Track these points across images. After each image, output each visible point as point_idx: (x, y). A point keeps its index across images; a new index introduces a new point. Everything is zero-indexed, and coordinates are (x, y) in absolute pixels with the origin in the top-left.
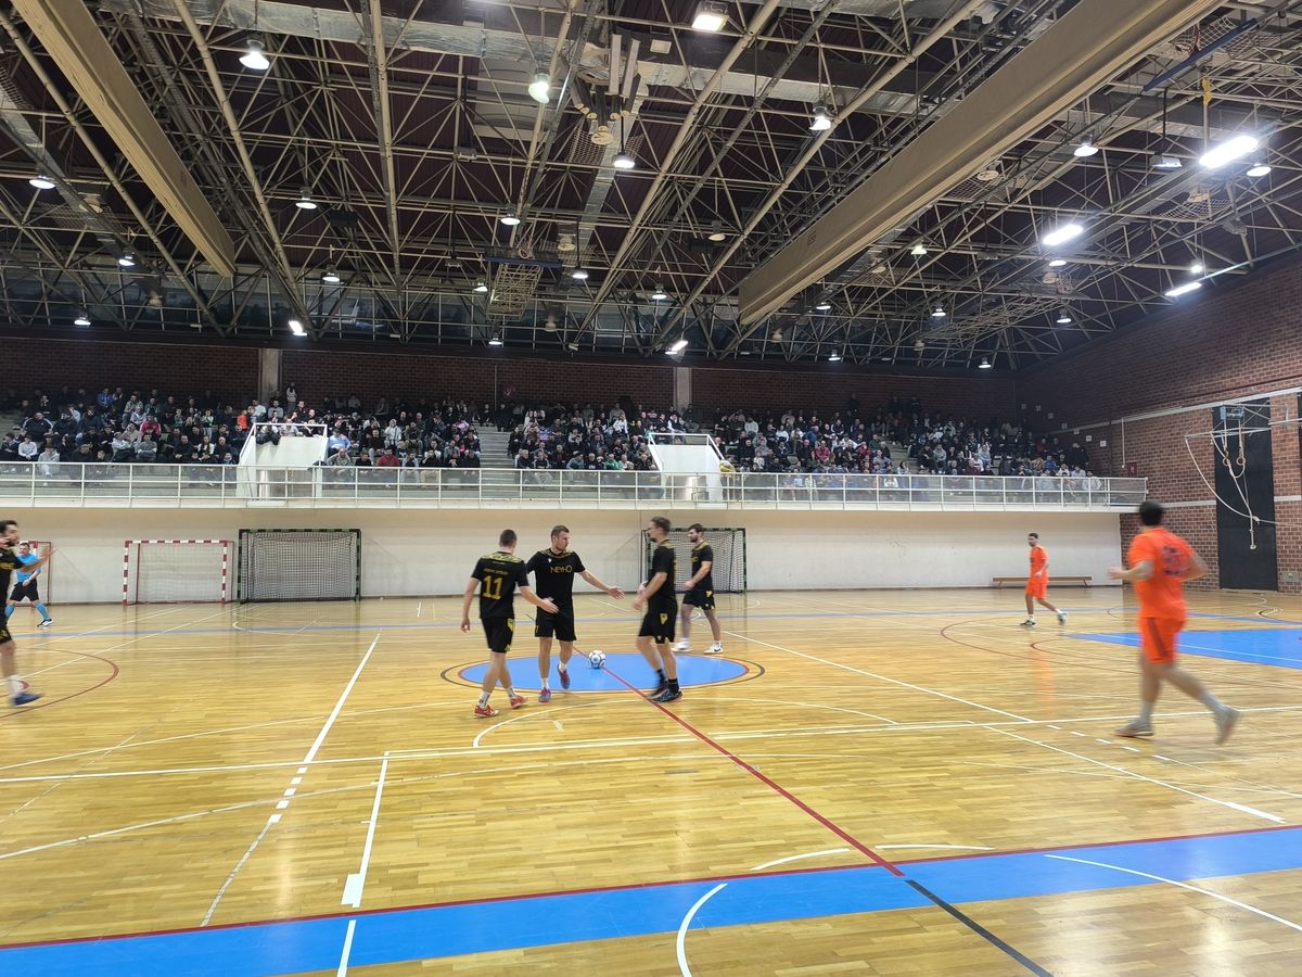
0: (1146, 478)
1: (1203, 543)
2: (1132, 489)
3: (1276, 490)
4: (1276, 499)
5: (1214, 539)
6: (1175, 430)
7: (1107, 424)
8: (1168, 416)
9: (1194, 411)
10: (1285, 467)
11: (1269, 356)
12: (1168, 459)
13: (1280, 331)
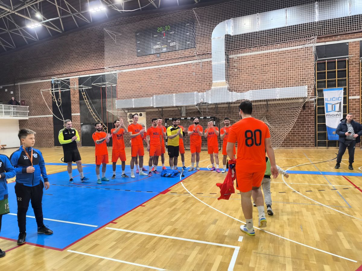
0: (28, 106)
1: (49, 130)
2: (23, 110)
3: (72, 111)
4: (72, 114)
5: (52, 129)
6: (38, 89)
7: (13, 85)
8: (36, 83)
9: (44, 82)
10: (75, 104)
11: (69, 64)
12: (36, 99)
13: (73, 55)
